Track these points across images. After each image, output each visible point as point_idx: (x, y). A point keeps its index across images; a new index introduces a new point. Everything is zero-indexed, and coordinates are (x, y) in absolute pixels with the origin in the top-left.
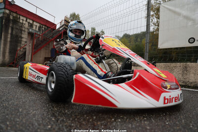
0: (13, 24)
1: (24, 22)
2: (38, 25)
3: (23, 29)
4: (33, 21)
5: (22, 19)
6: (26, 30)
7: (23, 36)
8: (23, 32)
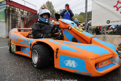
0: (12, 13)
1: (18, 11)
2: (26, 12)
3: (18, 15)
4: (24, 10)
5: (17, 10)
6: (20, 16)
7: (18, 19)
8: (18, 17)
